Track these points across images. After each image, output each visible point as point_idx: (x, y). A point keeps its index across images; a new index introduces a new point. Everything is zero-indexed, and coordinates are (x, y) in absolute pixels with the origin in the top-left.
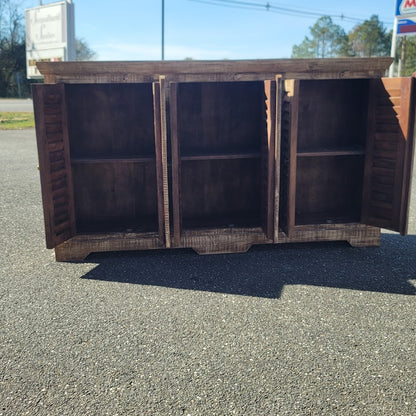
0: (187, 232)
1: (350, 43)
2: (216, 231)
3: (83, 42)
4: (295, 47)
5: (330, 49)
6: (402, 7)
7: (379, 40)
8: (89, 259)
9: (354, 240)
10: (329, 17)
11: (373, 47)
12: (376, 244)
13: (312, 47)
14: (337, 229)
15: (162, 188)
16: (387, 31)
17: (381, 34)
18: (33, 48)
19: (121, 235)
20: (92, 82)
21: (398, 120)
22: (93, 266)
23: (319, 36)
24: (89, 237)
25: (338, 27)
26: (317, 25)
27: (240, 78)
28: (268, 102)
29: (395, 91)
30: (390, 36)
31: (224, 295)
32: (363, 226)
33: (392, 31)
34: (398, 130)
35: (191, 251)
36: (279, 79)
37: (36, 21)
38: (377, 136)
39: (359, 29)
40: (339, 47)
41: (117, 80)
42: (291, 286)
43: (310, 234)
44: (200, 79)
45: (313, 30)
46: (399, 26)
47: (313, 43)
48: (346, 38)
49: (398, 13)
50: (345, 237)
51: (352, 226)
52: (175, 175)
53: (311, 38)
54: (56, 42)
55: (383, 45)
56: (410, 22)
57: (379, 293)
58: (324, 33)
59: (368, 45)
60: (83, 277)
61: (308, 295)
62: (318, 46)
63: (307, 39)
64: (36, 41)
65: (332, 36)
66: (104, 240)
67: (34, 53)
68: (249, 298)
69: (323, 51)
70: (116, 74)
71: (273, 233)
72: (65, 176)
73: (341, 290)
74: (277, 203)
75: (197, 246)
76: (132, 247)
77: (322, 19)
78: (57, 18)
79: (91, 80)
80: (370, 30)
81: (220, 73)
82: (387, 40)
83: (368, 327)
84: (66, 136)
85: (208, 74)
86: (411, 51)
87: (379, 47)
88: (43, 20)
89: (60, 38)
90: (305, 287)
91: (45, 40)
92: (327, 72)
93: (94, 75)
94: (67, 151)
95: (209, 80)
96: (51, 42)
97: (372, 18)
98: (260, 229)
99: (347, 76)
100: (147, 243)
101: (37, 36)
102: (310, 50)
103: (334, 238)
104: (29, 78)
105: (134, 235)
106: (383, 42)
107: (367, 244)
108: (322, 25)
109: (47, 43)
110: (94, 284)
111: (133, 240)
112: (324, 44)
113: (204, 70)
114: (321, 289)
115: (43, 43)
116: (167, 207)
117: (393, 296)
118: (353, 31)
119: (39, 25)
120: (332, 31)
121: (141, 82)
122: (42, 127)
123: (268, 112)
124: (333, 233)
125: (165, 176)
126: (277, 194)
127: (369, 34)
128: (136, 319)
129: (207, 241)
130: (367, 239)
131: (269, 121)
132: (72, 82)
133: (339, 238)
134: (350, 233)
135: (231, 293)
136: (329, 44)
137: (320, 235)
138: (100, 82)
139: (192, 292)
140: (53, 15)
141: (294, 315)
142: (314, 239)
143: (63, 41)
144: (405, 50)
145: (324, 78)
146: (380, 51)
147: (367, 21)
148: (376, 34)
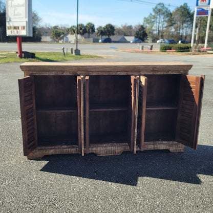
0: (92, 145)
1: (173, 17)
2: (106, 145)
3: (35, 13)
4: (145, 18)
5: (163, 20)
6: (199, 2)
7: (188, 16)
8: (44, 158)
9: (172, 149)
10: (163, 4)
11: (184, 19)
12: (182, 151)
13: (153, 18)
14: (164, 144)
15: (81, 128)
16: (192, 12)
17: (189, 13)
18: (10, 20)
19: (59, 146)
20: (47, 75)
21: (193, 96)
22: (46, 162)
23: (157, 13)
24: (44, 148)
25: (167, 9)
26: (156, 7)
27: (119, 73)
28: (132, 87)
29: (193, 82)
30: (193, 14)
31: (110, 183)
32: (176, 143)
33: (194, 11)
34: (193, 100)
35: (93, 154)
36: (138, 78)
37: (12, 6)
38: (184, 102)
39: (178, 10)
40: (167, 19)
41: (59, 74)
42: (141, 178)
43: (151, 146)
44: (100, 74)
45: (154, 10)
46: (198, 11)
47: (154, 16)
48: (171, 15)
49: (197, 5)
50: (167, 148)
51: (171, 143)
52: (87, 122)
53: (153, 14)
54: (22, 18)
55: (189, 18)
56: (203, 9)
57: (183, 183)
58: (159, 11)
59: (182, 18)
60: (41, 170)
61: (150, 184)
62: (157, 18)
63: (151, 14)
64: (11, 17)
65: (164, 13)
66: (52, 149)
67: (10, 23)
68: (122, 185)
69: (159, 21)
70: (59, 71)
71: (134, 149)
72: (33, 119)
73: (165, 181)
74: (136, 135)
75: (97, 152)
76: (65, 153)
77: (159, 4)
78: (22, 5)
79: (47, 74)
80: (183, 10)
81: (110, 71)
82: (191, 16)
83: (177, 204)
84: (34, 101)
85: (103, 71)
86: (203, 24)
87: (187, 20)
88: (15, 6)
89: (24, 16)
90: (148, 178)
91: (17, 17)
92: (161, 71)
93: (49, 71)
94: (34, 108)
95: (104, 74)
96: (19, 18)
97: (184, 5)
98: (127, 144)
99: (170, 73)
100: (73, 150)
101: (12, 14)
102: (153, 20)
103: (163, 148)
104: (7, 35)
105: (66, 146)
106: (190, 17)
107: (178, 151)
108: (159, 7)
109: (17, 18)
110: (47, 175)
111: (66, 149)
112: (160, 17)
113: (102, 70)
114: (156, 180)
115: (16, 18)
116: (83, 137)
117: (189, 185)
118: (174, 11)
119: (13, 9)
120: (164, 11)
121: (71, 75)
122: (23, 99)
123: (132, 91)
124: (162, 146)
125: (82, 122)
126: (136, 131)
127: (183, 13)
128: (68, 198)
129: (101, 150)
130: (178, 149)
131: (132, 96)
132: (37, 75)
133: (165, 148)
134: (170, 146)
135: (114, 182)
136: (162, 17)
137: (156, 146)
138: (51, 75)
139: (95, 181)
140: (21, 3)
141: (143, 197)
142: (153, 149)
143: (26, 18)
144: (200, 23)
145: (159, 74)
146: (188, 21)
147: (181, 6)
148: (186, 13)
